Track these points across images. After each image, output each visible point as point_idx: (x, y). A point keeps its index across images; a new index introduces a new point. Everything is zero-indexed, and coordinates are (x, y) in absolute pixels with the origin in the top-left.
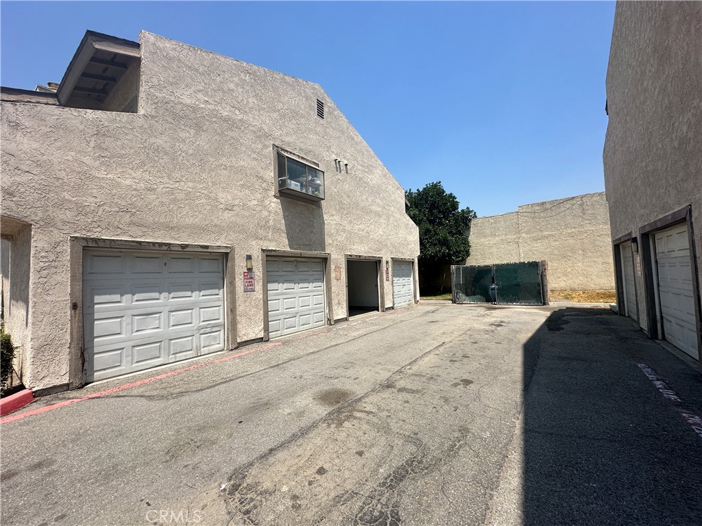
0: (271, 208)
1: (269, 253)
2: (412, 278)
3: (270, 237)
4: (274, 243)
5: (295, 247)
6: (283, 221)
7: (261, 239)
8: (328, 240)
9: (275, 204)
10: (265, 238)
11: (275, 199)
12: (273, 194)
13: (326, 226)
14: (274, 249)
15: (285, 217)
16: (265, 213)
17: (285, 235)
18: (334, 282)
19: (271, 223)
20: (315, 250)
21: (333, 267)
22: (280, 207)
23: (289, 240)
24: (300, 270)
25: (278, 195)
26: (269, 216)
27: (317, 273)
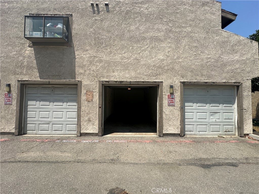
0: (25, 54)
1: (23, 83)
2: (235, 106)
3: (25, 72)
4: (28, 76)
5: (45, 77)
6: (35, 61)
7: (18, 74)
8: (78, 70)
9: (29, 51)
10: (21, 73)
11: (30, 48)
12: (28, 45)
13: (77, 60)
14: (27, 79)
15: (36, 58)
16: (21, 58)
17: (36, 70)
18: (84, 103)
19: (25, 63)
20: (64, 79)
21: (84, 91)
22: (33, 52)
23: (39, 73)
24: (55, 93)
25: (31, 45)
26: (24, 59)
27: (72, 95)
